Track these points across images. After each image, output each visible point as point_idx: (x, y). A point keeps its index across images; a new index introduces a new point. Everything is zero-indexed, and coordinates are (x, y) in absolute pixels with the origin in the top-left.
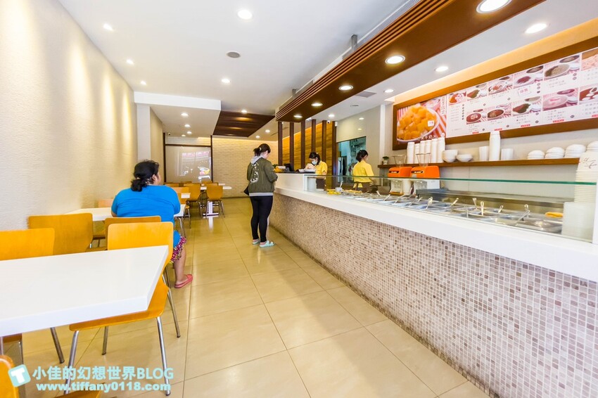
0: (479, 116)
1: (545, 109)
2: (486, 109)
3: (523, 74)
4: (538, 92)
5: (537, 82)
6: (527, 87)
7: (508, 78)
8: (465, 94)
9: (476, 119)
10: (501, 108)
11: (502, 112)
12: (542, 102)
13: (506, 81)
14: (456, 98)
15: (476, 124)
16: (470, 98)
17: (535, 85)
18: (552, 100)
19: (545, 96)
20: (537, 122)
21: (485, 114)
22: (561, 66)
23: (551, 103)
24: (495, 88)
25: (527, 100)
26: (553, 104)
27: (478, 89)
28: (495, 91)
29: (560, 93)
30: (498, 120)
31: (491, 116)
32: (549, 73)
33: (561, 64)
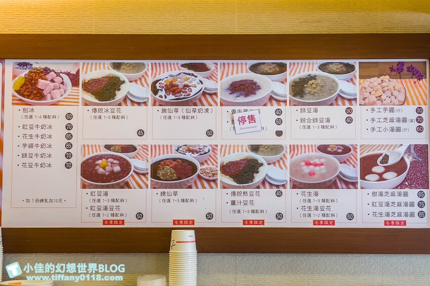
0: (126, 167)
1: (295, 186)
2: (145, 147)
3: (241, 70)
4: (279, 133)
5: (276, 106)
6: (253, 110)
7: (202, 68)
8: (75, 79)
9: (114, 176)
10: (189, 157)
11: (194, 168)
12: (288, 163)
13: (200, 75)
14: (41, 83)
15: (114, 193)
16: (91, 98)
17: (271, 109)
18: (308, 164)
19: (293, 148)
20: (279, 216)
21: (140, 163)
22: (324, 79)
23: (307, 170)
24: (171, 88)
25: (255, 148)
26: (312, 174)
27: (121, 75)
28: (171, 97)
29: (323, 149)
30: (183, 193)
31: (160, 173)
32: (299, 88)
33: (320, 73)
